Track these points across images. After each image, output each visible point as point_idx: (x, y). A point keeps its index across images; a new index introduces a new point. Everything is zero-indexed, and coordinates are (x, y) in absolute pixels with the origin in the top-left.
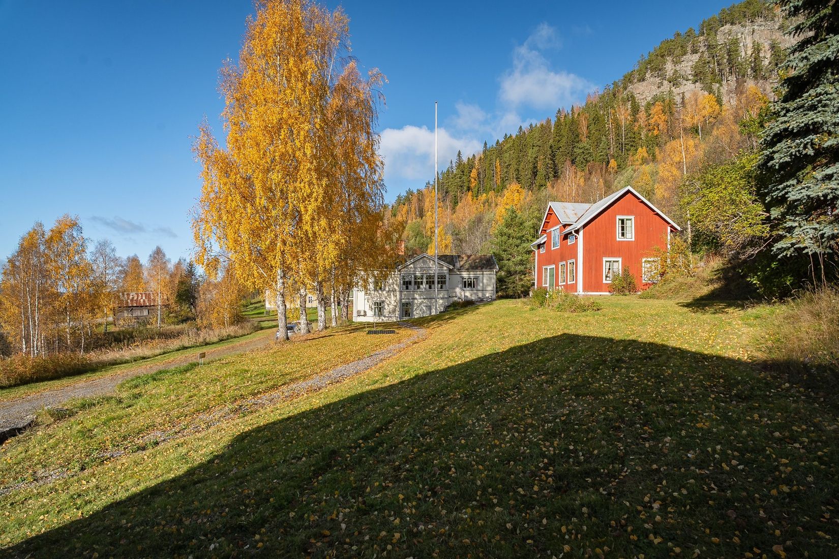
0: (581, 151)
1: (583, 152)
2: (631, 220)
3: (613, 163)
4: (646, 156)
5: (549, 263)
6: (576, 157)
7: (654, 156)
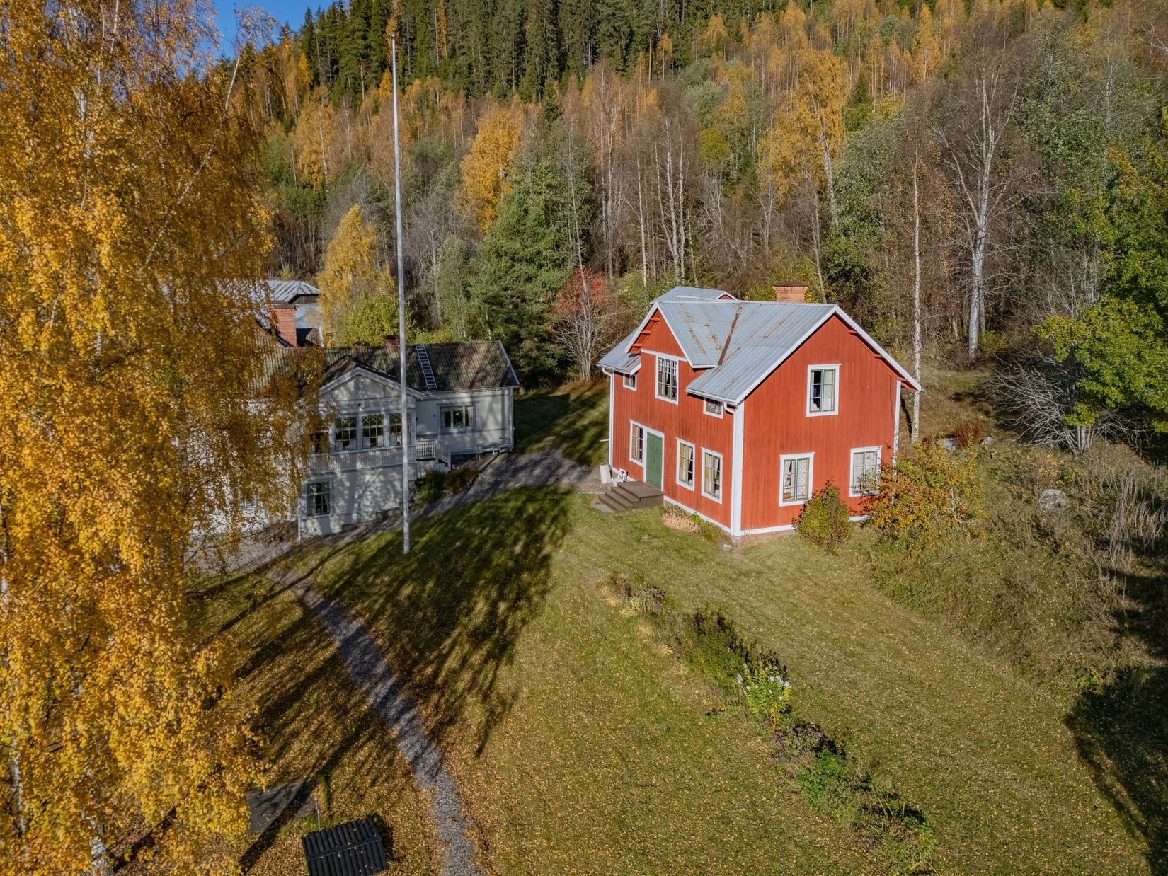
0: (611, 11)
1: (613, 15)
2: (833, 372)
3: (666, 42)
4: (725, 34)
5: (648, 421)
6: (599, 23)
7: (739, 38)
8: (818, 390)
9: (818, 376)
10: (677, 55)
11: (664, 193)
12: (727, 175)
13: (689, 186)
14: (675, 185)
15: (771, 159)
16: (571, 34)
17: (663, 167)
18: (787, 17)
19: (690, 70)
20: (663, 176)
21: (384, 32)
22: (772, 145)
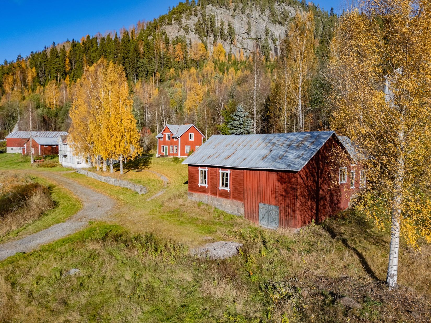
0: (142, 64)
1: (143, 66)
2: (193, 135)
3: (158, 74)
4: (175, 74)
5: (165, 145)
6: (138, 67)
7: (178, 75)
8: (191, 137)
9: (191, 135)
10: (161, 78)
11: (162, 113)
12: (176, 111)
13: (168, 112)
14: (165, 111)
15: (187, 107)
16: (129, 69)
17: (162, 107)
18: (191, 71)
19: (166, 83)
20: (162, 109)
21: (65, 63)
22: (187, 104)
